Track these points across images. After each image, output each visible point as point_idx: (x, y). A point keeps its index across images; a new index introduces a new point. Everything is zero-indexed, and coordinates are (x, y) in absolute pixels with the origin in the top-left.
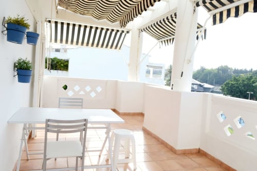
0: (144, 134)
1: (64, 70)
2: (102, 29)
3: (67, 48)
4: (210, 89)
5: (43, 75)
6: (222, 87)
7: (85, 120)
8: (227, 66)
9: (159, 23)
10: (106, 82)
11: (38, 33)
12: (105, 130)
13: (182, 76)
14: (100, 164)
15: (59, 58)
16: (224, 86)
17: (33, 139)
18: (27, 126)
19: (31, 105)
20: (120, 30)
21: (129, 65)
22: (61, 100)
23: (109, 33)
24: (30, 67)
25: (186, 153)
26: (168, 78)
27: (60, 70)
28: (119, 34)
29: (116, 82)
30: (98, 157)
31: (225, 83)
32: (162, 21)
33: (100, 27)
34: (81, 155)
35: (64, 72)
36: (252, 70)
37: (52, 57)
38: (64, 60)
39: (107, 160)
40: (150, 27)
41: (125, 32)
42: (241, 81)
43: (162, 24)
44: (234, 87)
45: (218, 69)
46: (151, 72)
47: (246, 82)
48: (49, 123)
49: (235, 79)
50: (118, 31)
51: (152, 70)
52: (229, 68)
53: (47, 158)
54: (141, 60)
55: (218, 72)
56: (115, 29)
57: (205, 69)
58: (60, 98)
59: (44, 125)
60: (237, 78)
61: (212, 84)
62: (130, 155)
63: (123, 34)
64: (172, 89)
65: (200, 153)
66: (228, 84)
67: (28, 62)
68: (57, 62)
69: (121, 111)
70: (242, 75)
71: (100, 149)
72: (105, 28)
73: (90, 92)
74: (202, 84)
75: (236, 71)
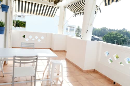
0: (66, 61)
1: (23, 27)
2: (45, 6)
3: (25, 15)
4: (97, 38)
5: (12, 30)
6: (103, 38)
7: (37, 56)
8: (106, 28)
9: (75, 4)
10: (46, 34)
11: (8, 5)
12: (47, 61)
13: (87, 32)
14: (44, 78)
15: (20, 21)
16: (104, 37)
17: (6, 64)
18: (3, 59)
19: (5, 46)
20: (54, 6)
21: (58, 25)
22: (22, 44)
23: (48, 8)
24: (4, 25)
25: (88, 72)
26: (77, 33)
27: (21, 27)
28: (53, 9)
29: (52, 34)
30: (43, 74)
31: (105, 36)
32: (77, 3)
33: (43, 4)
34: (34, 75)
35: (23, 28)
36: (117, 30)
37: (17, 20)
38: (23, 22)
39: (48, 76)
40: (70, 5)
41: (57, 8)
42: (112, 35)
43: (77, 4)
44: (109, 38)
45: (102, 29)
46: (69, 30)
47: (114, 36)
48: (15, 58)
49: (110, 34)
50: (53, 7)
51: (69, 28)
52: (107, 29)
53: (15, 77)
54: (65, 23)
55: (101, 30)
56: (52, 6)
57: (95, 29)
58: (21, 43)
59: (13, 58)
60: (110, 33)
61: (98, 36)
62: (60, 73)
63: (56, 9)
64: (82, 39)
65: (95, 71)
66: (106, 36)
67: (3, 22)
68: (20, 23)
69: (54, 49)
70: (113, 32)
71: (44, 70)
72: (46, 5)
73: (38, 39)
74: (93, 36)
75: (110, 30)
